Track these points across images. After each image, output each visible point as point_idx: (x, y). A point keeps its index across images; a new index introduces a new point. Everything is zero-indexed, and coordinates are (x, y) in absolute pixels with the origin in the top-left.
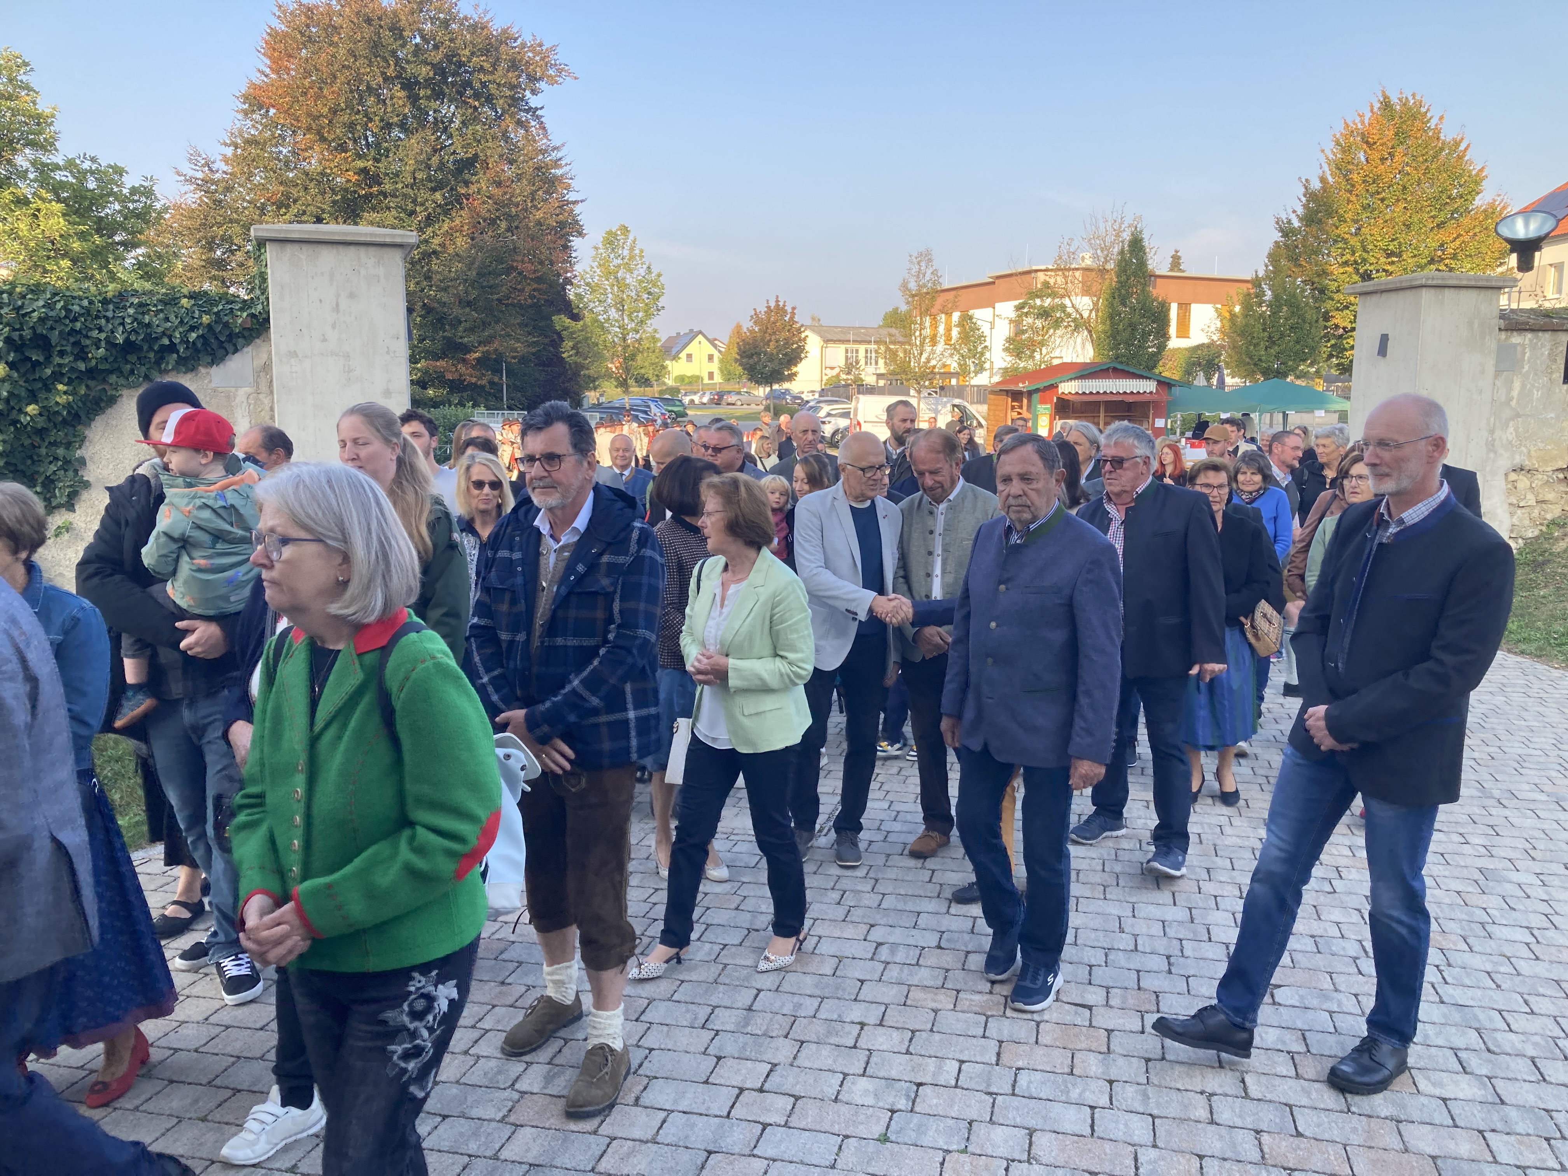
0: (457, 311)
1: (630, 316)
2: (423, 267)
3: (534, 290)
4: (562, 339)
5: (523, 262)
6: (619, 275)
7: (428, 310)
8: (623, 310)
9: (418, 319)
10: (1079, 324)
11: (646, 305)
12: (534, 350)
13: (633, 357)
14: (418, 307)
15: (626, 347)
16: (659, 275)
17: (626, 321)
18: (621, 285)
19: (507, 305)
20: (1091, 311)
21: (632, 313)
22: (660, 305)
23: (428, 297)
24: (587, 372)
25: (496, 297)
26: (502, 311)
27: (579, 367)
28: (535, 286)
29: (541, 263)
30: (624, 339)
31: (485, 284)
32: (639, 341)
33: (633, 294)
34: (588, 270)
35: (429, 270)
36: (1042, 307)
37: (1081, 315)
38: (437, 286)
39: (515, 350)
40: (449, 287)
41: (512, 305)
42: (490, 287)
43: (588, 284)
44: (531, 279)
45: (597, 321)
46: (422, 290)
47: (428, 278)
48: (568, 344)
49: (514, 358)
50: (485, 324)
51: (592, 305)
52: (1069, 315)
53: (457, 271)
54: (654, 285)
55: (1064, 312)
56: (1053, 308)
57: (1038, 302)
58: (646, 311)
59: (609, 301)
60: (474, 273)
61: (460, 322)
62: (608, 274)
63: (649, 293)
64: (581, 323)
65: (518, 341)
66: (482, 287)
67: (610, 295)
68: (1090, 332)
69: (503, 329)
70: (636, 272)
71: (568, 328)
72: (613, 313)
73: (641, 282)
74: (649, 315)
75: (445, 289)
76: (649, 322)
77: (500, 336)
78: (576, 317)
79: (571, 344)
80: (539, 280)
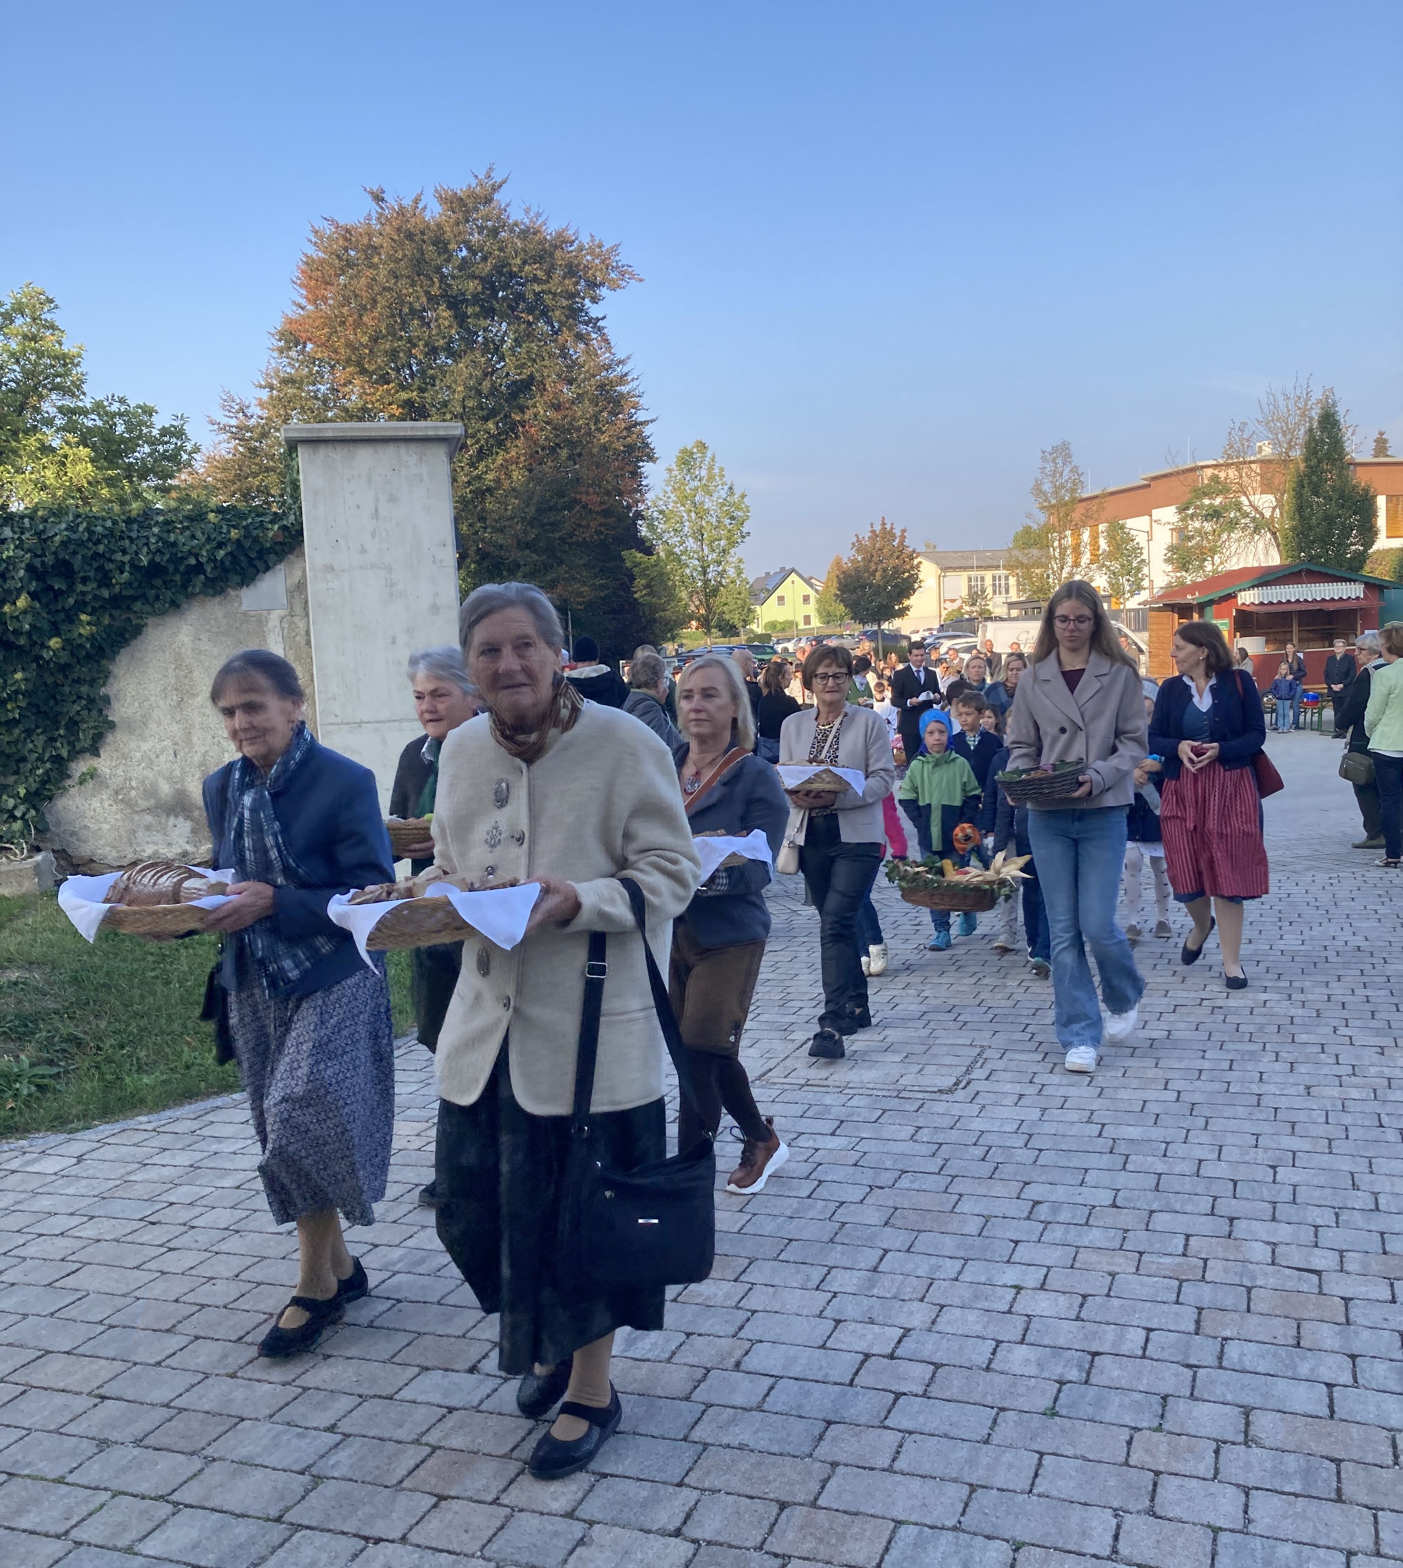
0: (516, 555)
1: (710, 545)
2: (476, 507)
3: (601, 525)
4: (632, 578)
5: (587, 493)
6: (697, 499)
7: (483, 556)
8: (702, 540)
9: (473, 566)
10: (1259, 525)
11: (729, 531)
12: (602, 594)
13: (715, 592)
14: (471, 552)
15: (706, 582)
16: (743, 496)
17: (706, 552)
18: (700, 512)
19: (570, 544)
20: (1274, 509)
21: (713, 542)
22: (745, 530)
23: (482, 540)
24: (662, 614)
25: (558, 535)
26: (565, 552)
27: (654, 608)
28: (602, 520)
29: (608, 493)
30: (705, 573)
31: (545, 521)
32: (721, 574)
33: (714, 521)
34: (661, 496)
35: (483, 510)
36: (1211, 506)
37: (1262, 514)
38: (492, 527)
39: (580, 594)
40: (505, 527)
41: (578, 544)
42: (551, 524)
43: (661, 512)
44: (597, 513)
45: (673, 553)
46: (477, 532)
47: (482, 519)
48: (640, 582)
49: (580, 604)
50: (547, 568)
51: (666, 536)
52: (1246, 515)
53: (513, 509)
54: (738, 509)
55: (1239, 510)
56: (1225, 508)
57: (1207, 502)
58: (728, 539)
59: (686, 529)
60: (533, 510)
61: (519, 566)
62: (683, 499)
63: (733, 518)
64: (655, 557)
65: (584, 584)
66: (543, 525)
67: (687, 524)
68: (1274, 534)
69: (566, 572)
70: (716, 495)
71: (640, 563)
72: (691, 543)
73: (723, 505)
74: (733, 544)
75: (501, 530)
76: (732, 551)
77: (563, 579)
78: (649, 551)
79: (643, 582)
80: (606, 513)
